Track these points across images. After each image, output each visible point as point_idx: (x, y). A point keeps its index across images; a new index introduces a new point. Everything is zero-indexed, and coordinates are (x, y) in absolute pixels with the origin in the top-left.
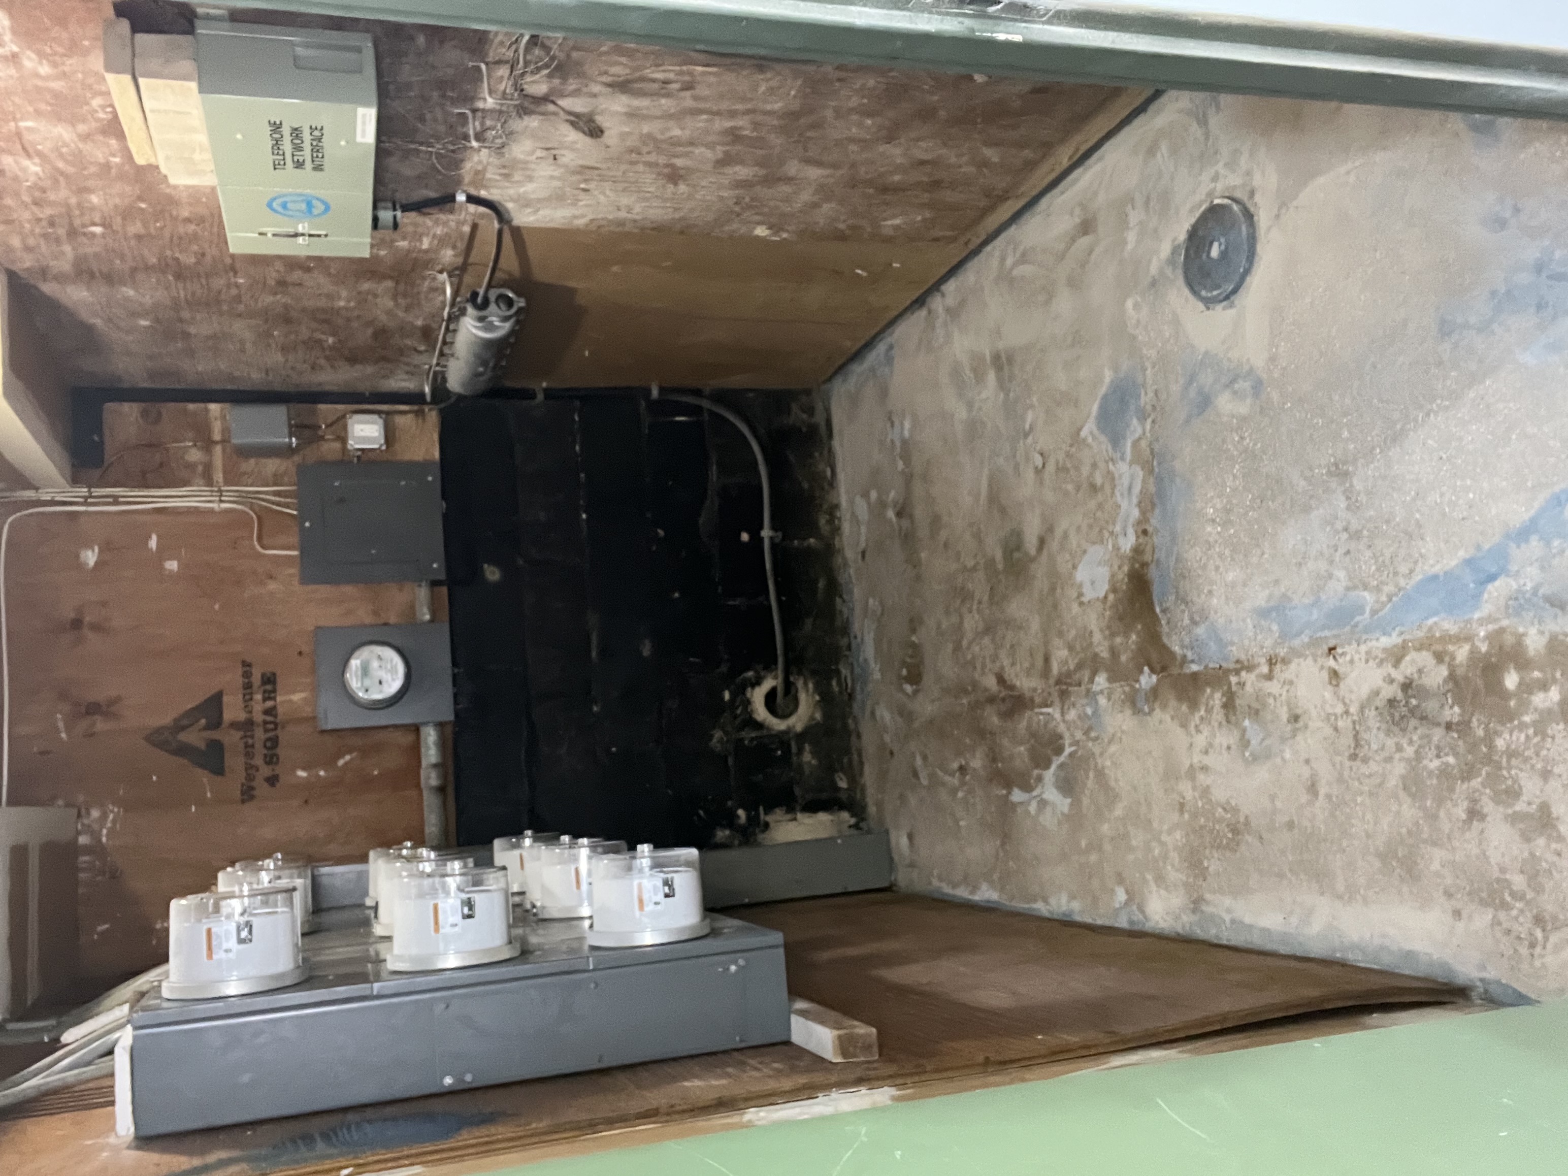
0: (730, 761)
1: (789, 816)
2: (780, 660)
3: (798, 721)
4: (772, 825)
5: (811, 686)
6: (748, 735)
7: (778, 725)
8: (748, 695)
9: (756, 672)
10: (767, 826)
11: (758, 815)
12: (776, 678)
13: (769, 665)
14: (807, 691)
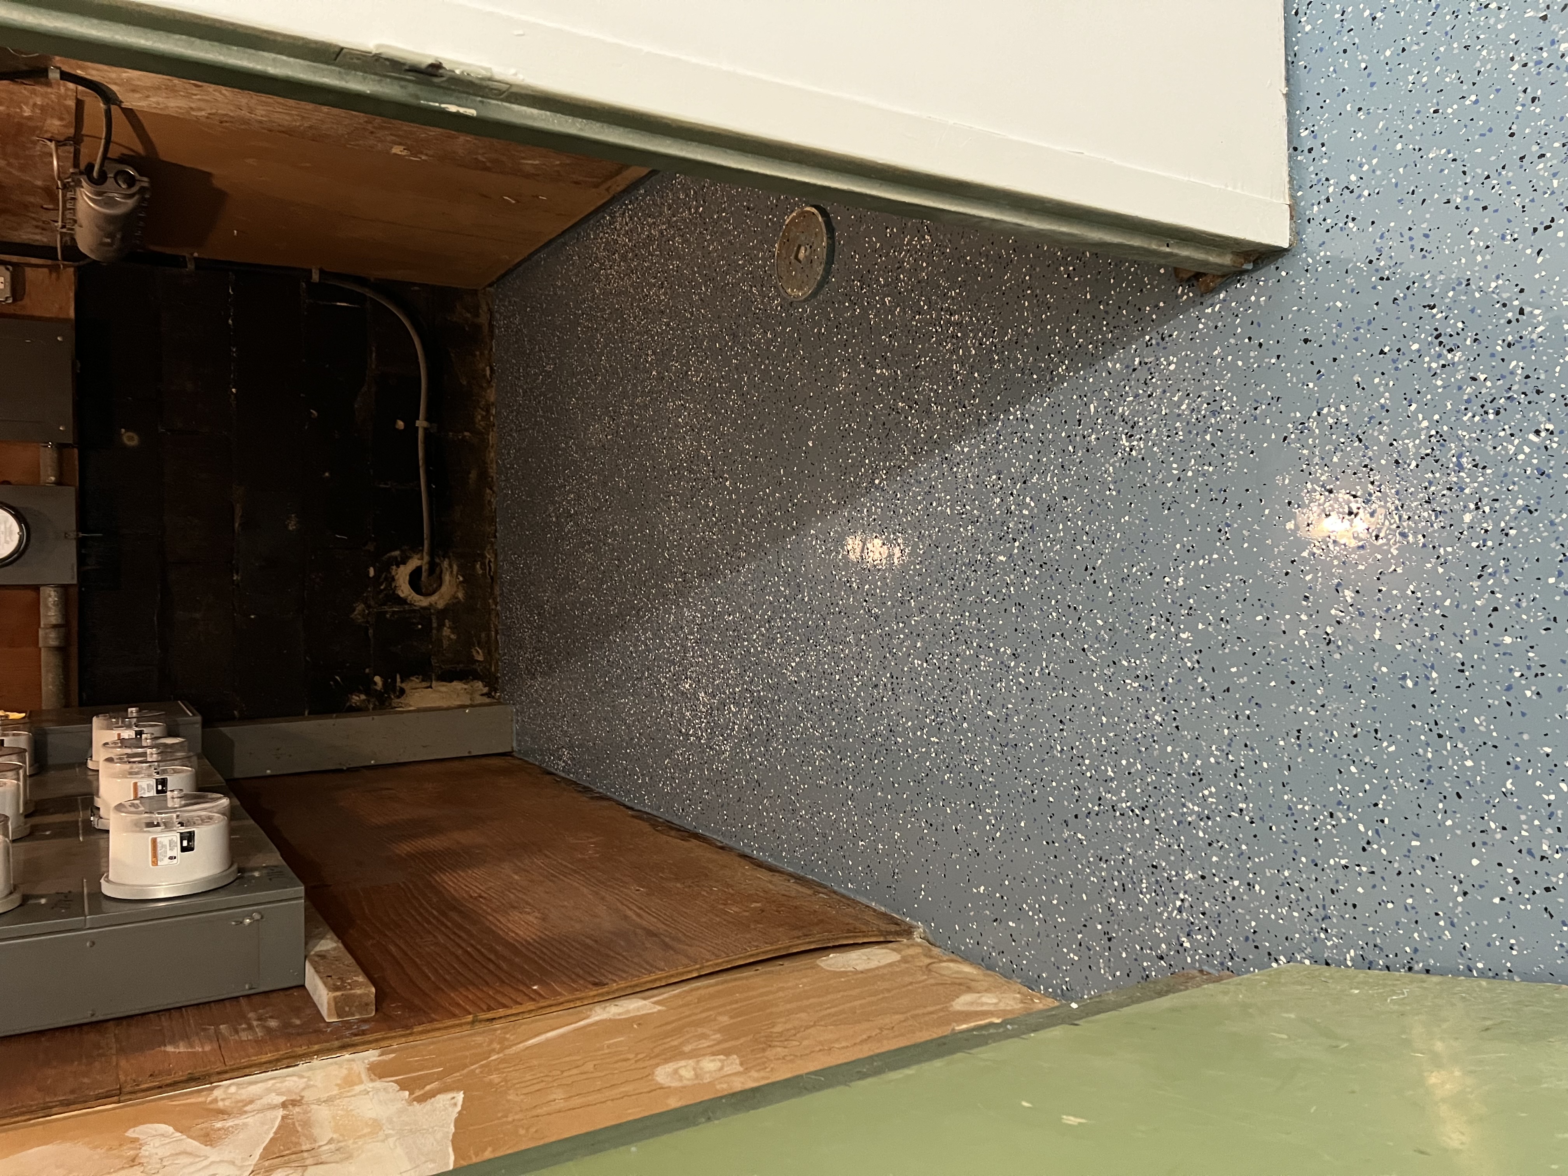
0: (371, 631)
1: (425, 684)
2: (426, 543)
3: (439, 600)
4: (407, 691)
5: (455, 568)
6: (391, 610)
7: (422, 602)
8: (393, 573)
9: (402, 551)
10: (402, 692)
11: (395, 681)
12: (422, 559)
13: (416, 547)
14: (452, 572)
